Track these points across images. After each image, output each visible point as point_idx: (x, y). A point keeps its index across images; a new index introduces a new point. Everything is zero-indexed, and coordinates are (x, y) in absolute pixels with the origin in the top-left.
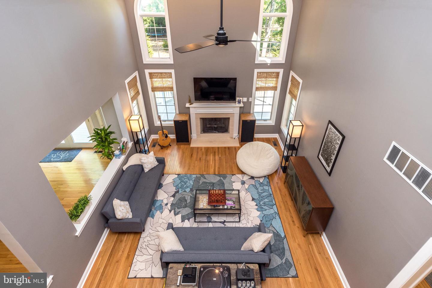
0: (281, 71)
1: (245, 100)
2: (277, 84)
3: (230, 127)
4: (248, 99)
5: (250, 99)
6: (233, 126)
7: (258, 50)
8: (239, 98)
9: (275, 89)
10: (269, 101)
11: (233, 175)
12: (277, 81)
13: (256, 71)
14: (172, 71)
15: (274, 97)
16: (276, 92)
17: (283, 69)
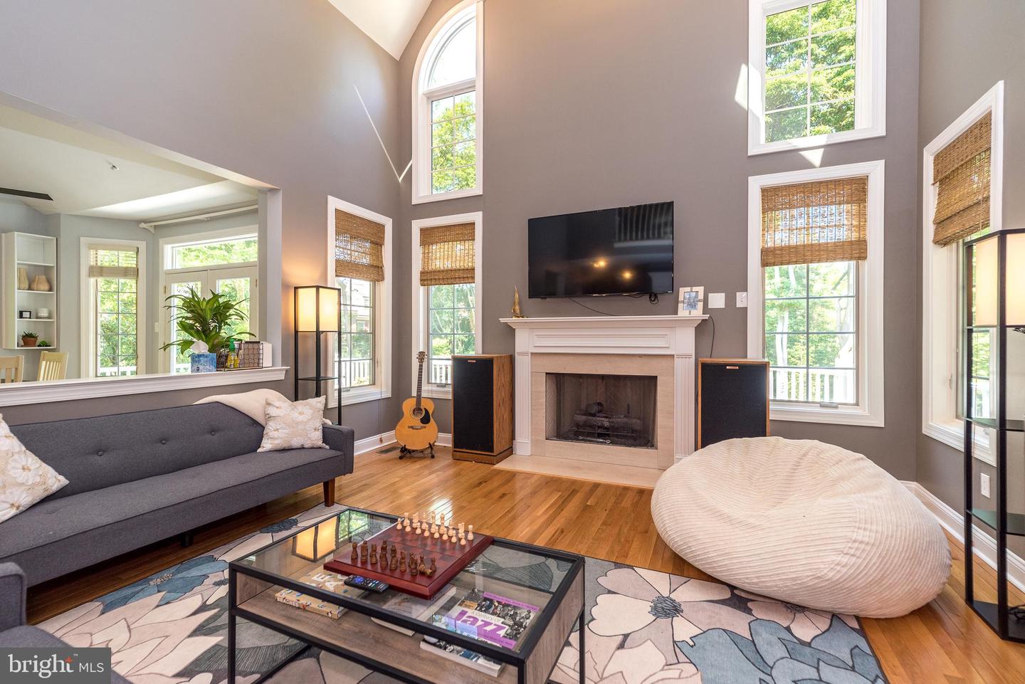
0: (875, 171)
1: (717, 301)
2: (861, 227)
3: (661, 420)
4: (731, 300)
5: (741, 300)
6: (671, 414)
7: (753, 114)
8: (688, 289)
9: (856, 250)
10: (837, 315)
11: (618, 565)
12: (862, 215)
13: (756, 184)
14: (477, 217)
15: (857, 296)
16: (865, 265)
17: (882, 162)
